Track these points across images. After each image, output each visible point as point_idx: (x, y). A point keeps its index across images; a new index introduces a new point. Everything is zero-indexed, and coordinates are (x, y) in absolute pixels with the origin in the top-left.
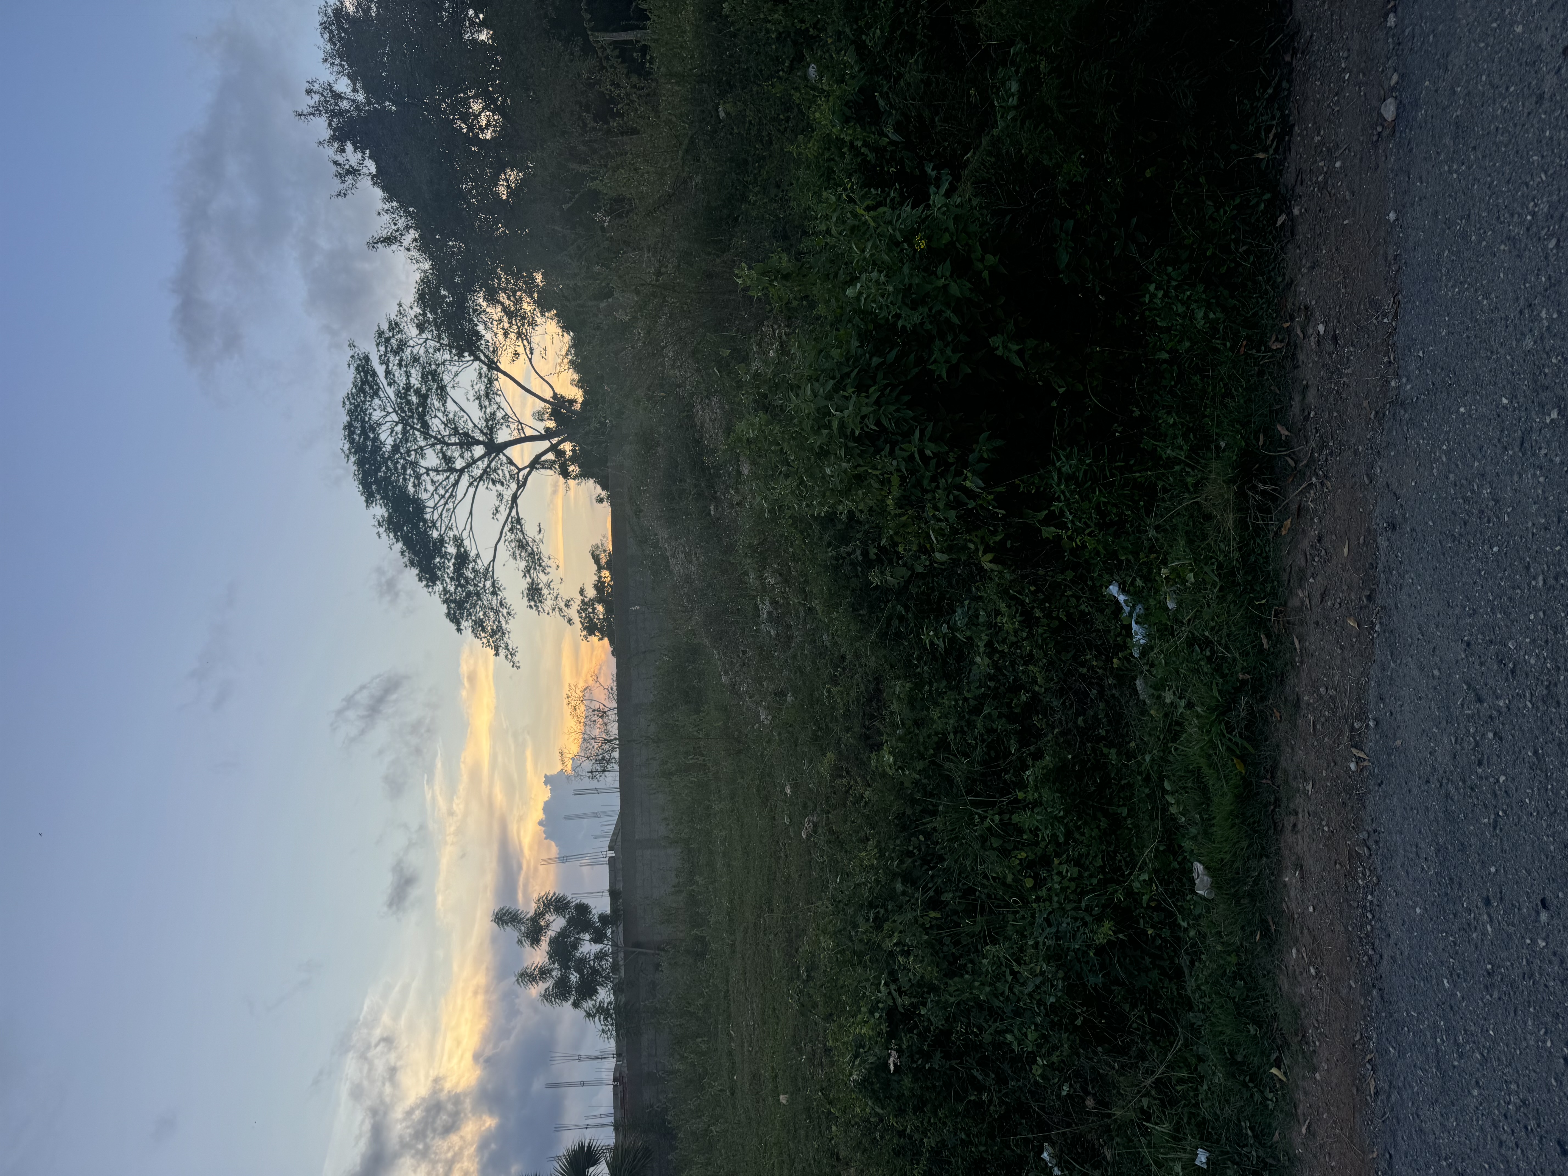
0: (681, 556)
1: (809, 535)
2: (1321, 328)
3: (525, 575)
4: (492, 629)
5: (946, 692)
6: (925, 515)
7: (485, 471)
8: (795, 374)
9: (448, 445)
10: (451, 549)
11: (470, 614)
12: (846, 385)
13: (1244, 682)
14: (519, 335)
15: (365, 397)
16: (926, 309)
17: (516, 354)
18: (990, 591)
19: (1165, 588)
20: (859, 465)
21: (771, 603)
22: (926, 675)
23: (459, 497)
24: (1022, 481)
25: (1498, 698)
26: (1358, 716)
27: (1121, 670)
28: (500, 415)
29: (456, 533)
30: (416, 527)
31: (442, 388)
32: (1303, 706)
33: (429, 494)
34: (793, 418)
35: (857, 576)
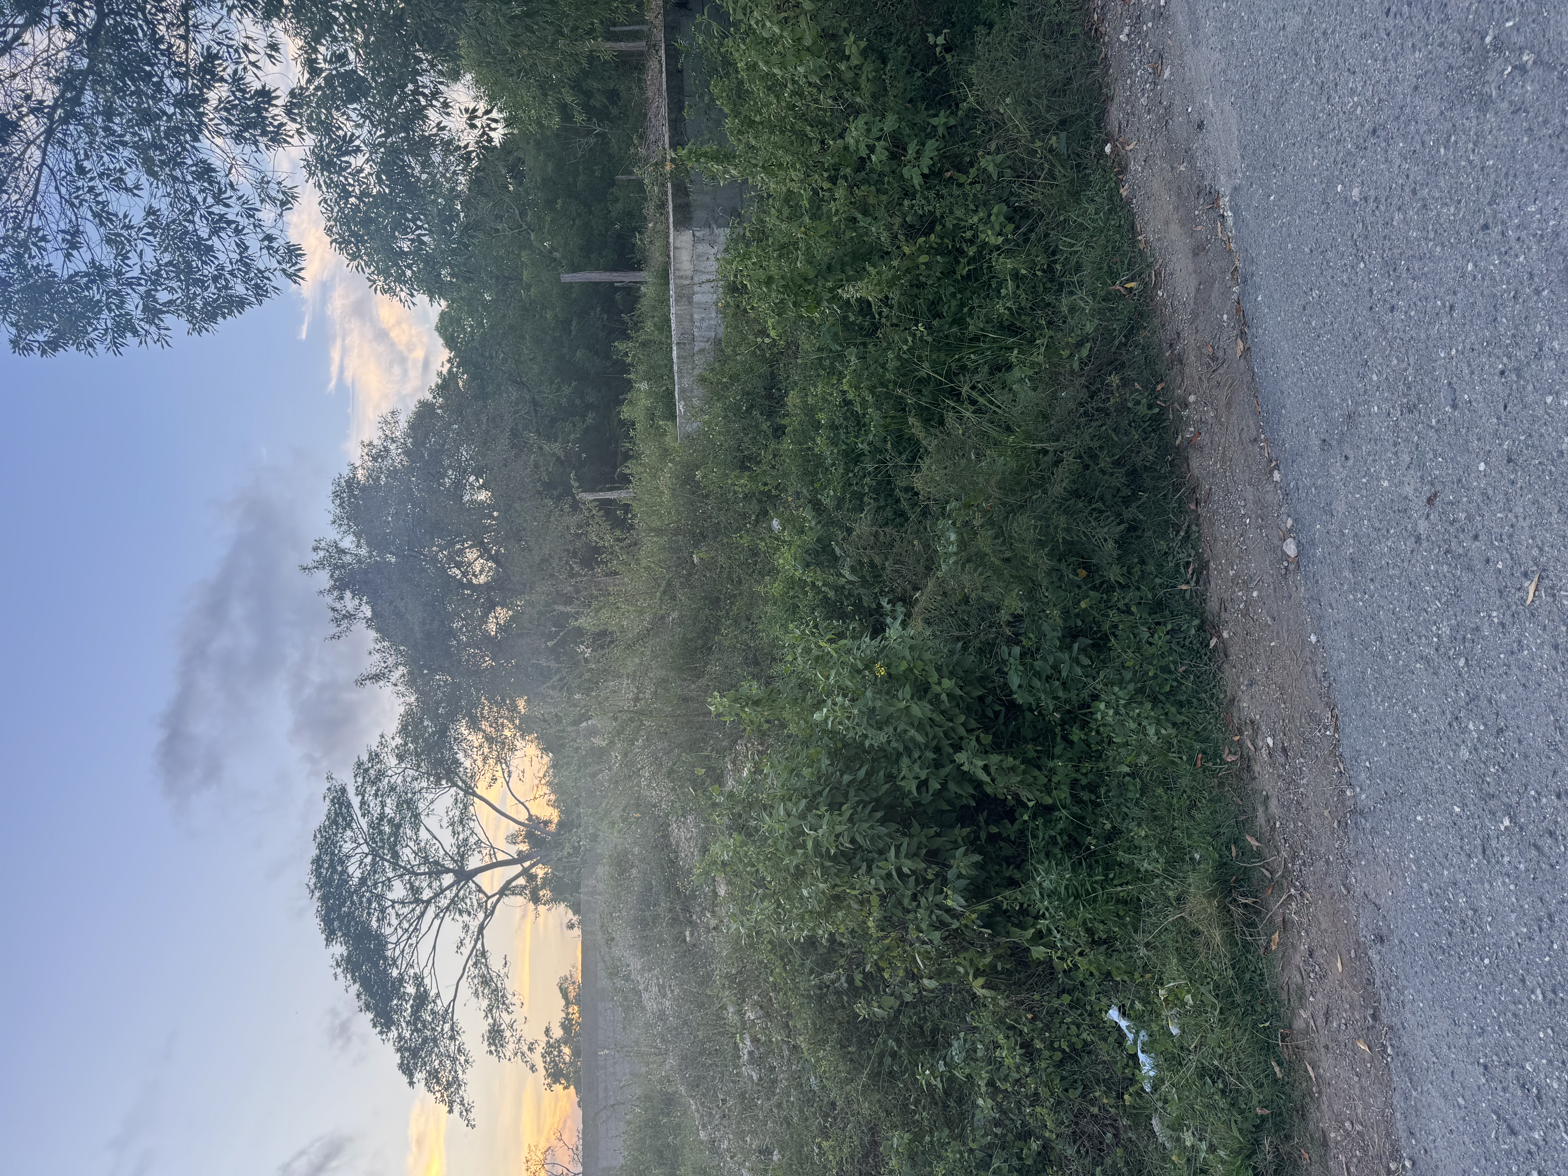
0: (655, 989)
1: (790, 961)
2: (1270, 741)
3: (486, 1016)
4: (447, 1081)
5: (949, 1143)
6: (909, 937)
7: (452, 901)
8: (769, 795)
9: (417, 874)
10: (411, 989)
11: (425, 1064)
12: (818, 804)
13: (1263, 1119)
14: (498, 760)
15: (337, 829)
16: (891, 729)
17: (494, 779)
18: (985, 1020)
19: (1165, 1012)
20: (836, 885)
21: (752, 1042)
22: (926, 1123)
23: (423, 931)
24: (1005, 898)
25: (1531, 1129)
26: (1391, 1154)
27: (1134, 1108)
28: (472, 840)
29: (417, 971)
30: (376, 965)
31: (417, 816)
32: (1332, 1145)
33: (393, 929)
34: (767, 839)
35: (843, 1007)
